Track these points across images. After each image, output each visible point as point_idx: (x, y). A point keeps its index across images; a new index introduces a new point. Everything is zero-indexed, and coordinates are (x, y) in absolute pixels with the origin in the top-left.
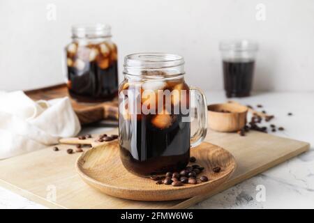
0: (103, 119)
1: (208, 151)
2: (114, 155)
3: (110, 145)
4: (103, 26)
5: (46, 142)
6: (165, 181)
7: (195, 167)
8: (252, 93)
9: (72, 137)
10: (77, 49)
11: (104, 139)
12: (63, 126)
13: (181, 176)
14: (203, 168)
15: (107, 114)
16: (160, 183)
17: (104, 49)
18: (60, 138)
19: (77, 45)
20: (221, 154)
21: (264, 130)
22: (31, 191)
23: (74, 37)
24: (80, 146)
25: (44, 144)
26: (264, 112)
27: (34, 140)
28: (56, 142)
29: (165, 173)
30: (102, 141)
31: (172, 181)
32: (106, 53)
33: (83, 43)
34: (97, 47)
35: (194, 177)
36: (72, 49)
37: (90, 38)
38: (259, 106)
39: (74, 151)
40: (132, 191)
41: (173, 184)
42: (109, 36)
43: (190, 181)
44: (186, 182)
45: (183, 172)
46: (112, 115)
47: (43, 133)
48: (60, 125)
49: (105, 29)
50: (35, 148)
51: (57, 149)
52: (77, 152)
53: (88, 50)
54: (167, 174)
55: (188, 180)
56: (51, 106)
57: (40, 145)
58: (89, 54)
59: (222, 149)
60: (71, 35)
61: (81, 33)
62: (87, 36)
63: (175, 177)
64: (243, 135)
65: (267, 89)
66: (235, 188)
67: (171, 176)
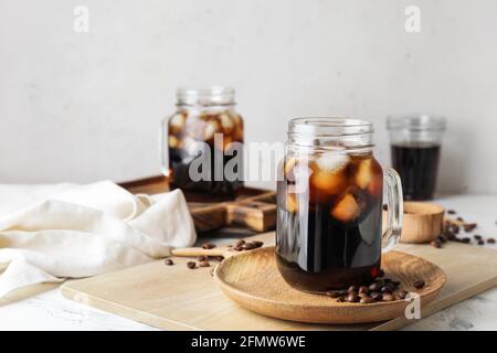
0: (225, 225)
1: (400, 263)
2: (263, 268)
3: (254, 253)
4: (222, 88)
5: (153, 253)
6: (350, 298)
7: (387, 281)
8: (436, 195)
9: (188, 247)
10: (185, 122)
11: (244, 246)
12: (174, 232)
13: (371, 291)
14: (399, 283)
15: (230, 218)
16: (343, 301)
17: (226, 123)
18: (172, 248)
19: (185, 115)
20: (420, 267)
21: (466, 241)
22: (153, 313)
23: (180, 104)
24: (203, 258)
25: (149, 256)
26: (460, 219)
27: (136, 248)
28: (167, 254)
29: (348, 288)
30: (241, 250)
31: (360, 298)
32: (228, 129)
33: (194, 112)
34: (217, 118)
35: (389, 292)
36: (178, 121)
37: (206, 106)
38: (451, 212)
39: (197, 265)
40: (309, 308)
41: (362, 301)
42: (231, 104)
43: (386, 297)
44: (379, 299)
45: (372, 287)
46: (240, 219)
47: (148, 239)
48: (169, 230)
49: (224, 93)
50: (137, 262)
51: (171, 263)
52: (201, 266)
53: (203, 123)
54: (351, 288)
55: (382, 297)
56: (154, 203)
57: (145, 257)
58: (204, 128)
59: (421, 259)
60: (175, 101)
61: (191, 97)
62: (199, 102)
63: (363, 292)
64: (439, 246)
65: (458, 190)
66: (444, 313)
67: (356, 291)
